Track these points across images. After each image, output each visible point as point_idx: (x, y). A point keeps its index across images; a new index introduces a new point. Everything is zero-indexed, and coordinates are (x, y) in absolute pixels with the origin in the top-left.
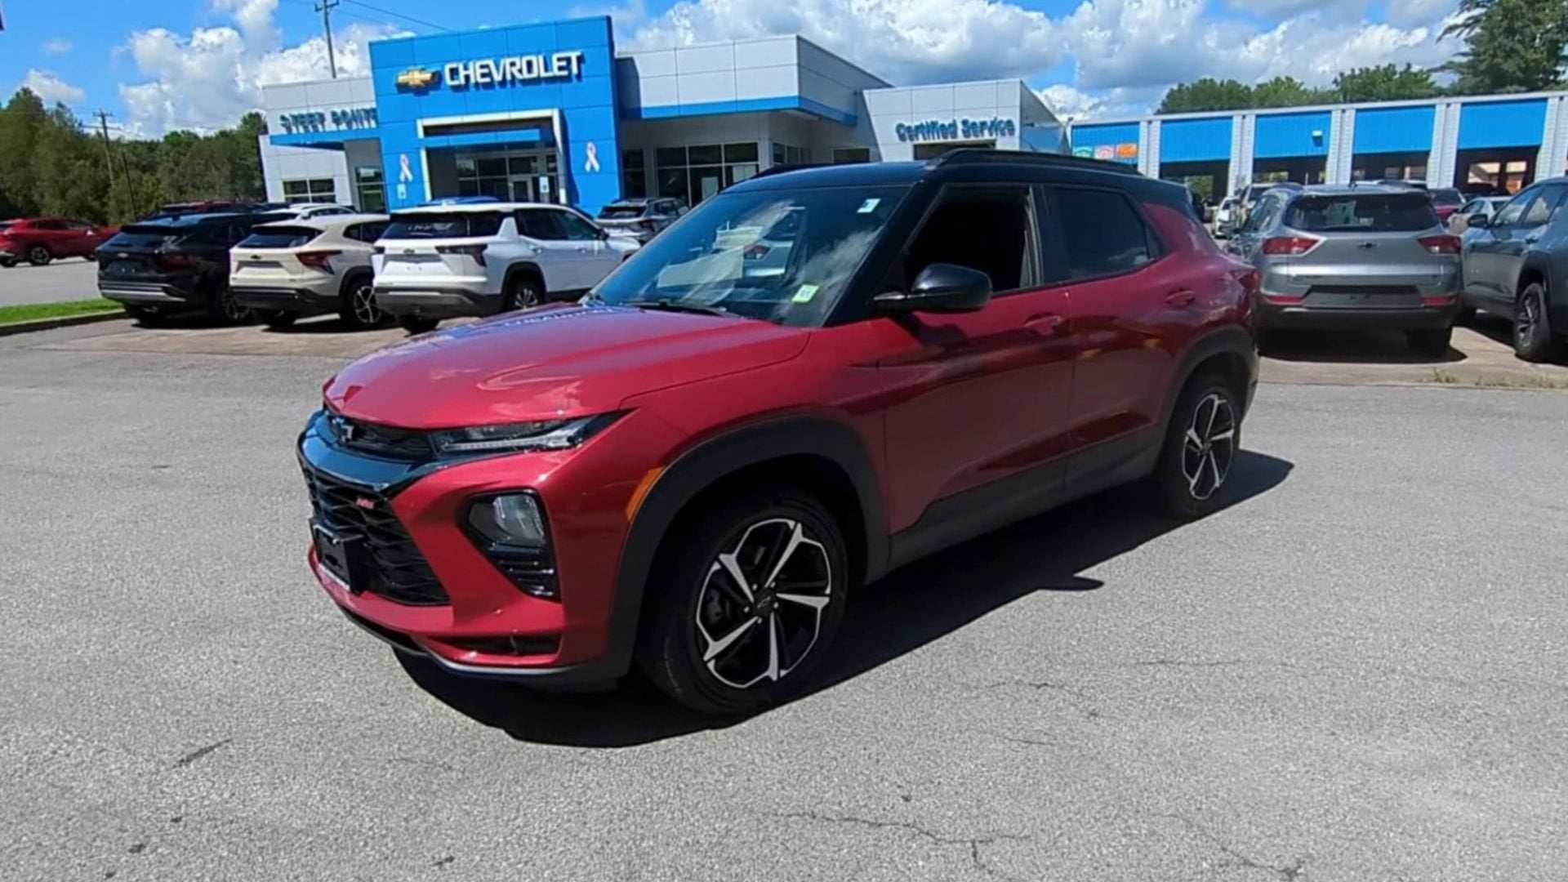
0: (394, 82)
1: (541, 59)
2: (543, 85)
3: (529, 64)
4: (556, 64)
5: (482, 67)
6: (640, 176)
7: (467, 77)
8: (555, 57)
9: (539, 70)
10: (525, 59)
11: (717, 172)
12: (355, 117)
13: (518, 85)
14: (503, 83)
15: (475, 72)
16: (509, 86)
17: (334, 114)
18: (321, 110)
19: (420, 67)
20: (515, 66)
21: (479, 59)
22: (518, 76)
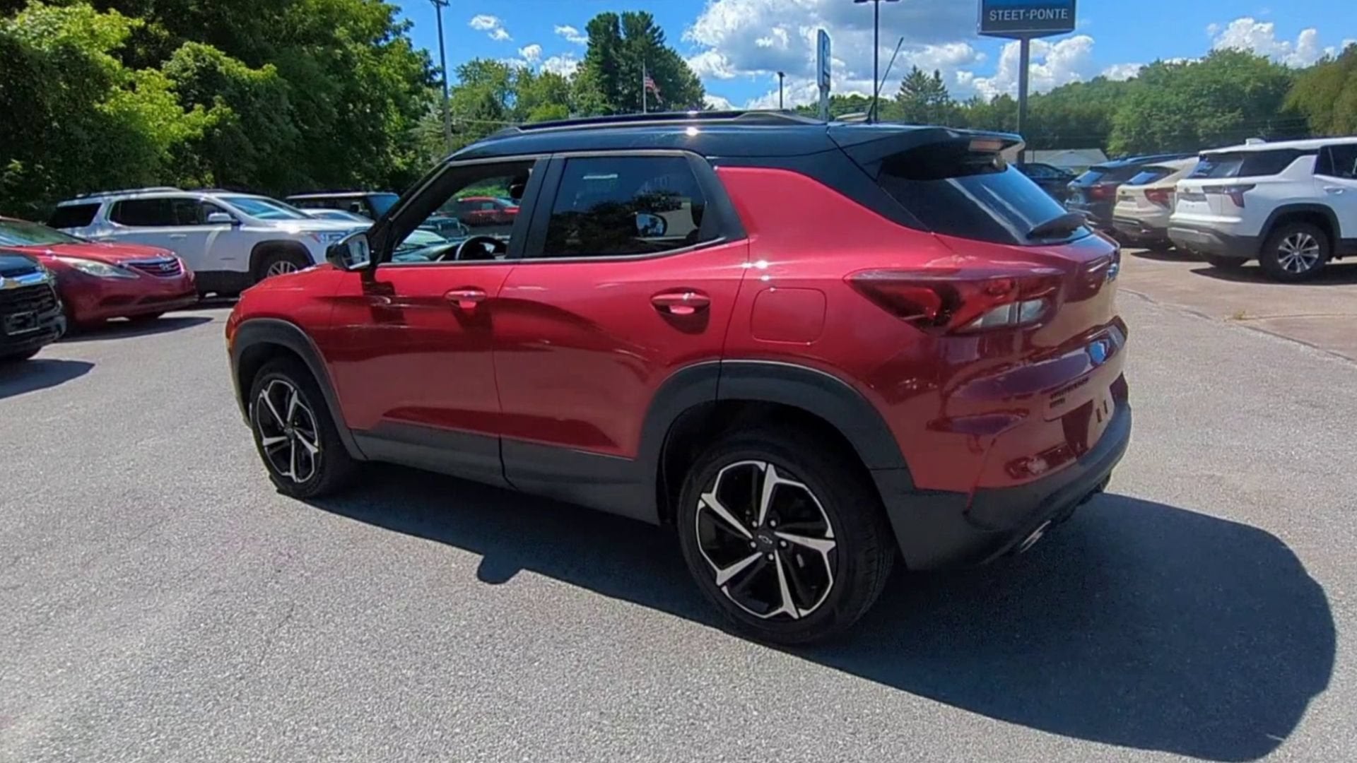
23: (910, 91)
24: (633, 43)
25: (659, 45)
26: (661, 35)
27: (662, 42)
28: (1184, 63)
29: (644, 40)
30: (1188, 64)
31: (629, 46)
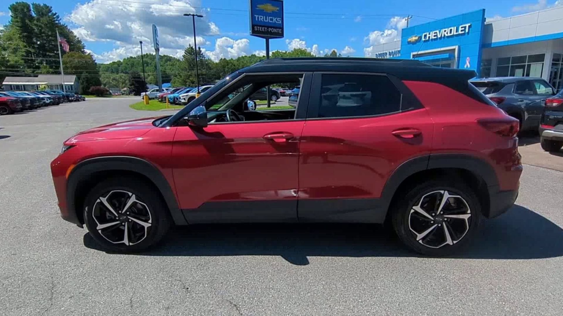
0: (407, 41)
1: (455, 28)
2: (455, 37)
3: (451, 30)
4: (460, 29)
5: (435, 33)
6: (489, 69)
7: (429, 37)
8: (460, 27)
9: (454, 32)
10: (449, 29)
11: (523, 67)
12: (395, 53)
13: (446, 38)
14: (441, 38)
15: (432, 36)
16: (443, 39)
17: (390, 53)
18: (386, 52)
19: (415, 35)
20: (445, 32)
21: (434, 30)
22: (446, 35)
23: (188, 54)
24: (41, 19)
25: (57, 22)
26: (58, 17)
27: (59, 21)
28: (286, 52)
29: (48, 19)
30: (287, 53)
31: (38, 20)
